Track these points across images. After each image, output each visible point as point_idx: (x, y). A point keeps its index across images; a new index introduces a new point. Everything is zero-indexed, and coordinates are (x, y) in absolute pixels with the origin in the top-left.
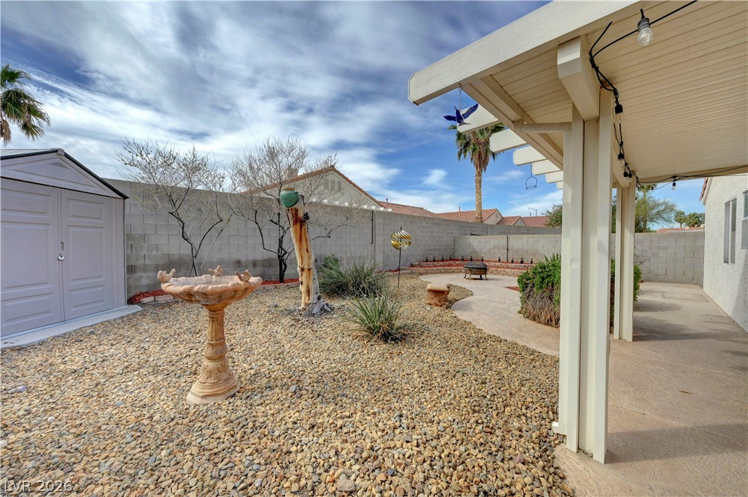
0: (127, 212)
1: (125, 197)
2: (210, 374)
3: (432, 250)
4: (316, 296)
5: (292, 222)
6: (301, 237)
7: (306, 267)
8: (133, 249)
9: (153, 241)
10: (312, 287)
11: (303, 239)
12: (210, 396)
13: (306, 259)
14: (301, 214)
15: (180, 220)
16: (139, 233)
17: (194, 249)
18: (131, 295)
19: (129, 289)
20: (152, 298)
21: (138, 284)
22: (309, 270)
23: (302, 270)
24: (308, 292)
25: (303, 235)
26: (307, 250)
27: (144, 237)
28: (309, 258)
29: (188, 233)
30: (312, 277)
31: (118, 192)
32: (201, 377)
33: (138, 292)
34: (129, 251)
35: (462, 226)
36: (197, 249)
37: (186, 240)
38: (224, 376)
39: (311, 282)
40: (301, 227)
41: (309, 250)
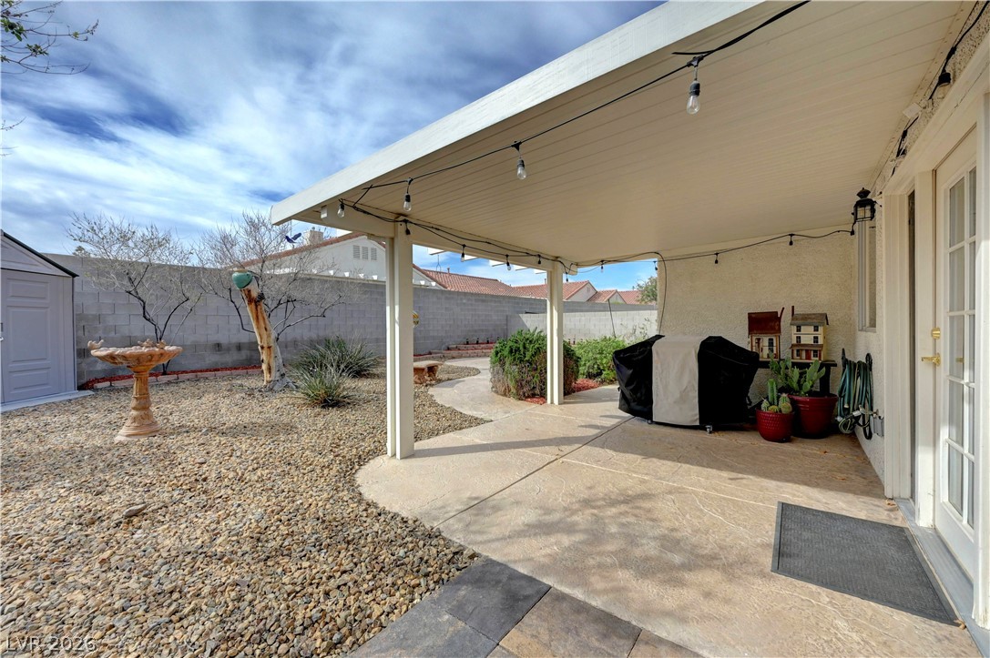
0: (76, 290)
1: (74, 275)
2: (135, 419)
3: (476, 331)
4: (278, 374)
5: (247, 302)
6: (257, 317)
7: (265, 345)
8: (86, 330)
9: (111, 321)
10: (273, 365)
11: (260, 317)
12: (133, 435)
13: (265, 337)
14: (255, 294)
15: (140, 299)
16: (94, 313)
17: (158, 331)
18: (84, 381)
19: (79, 375)
20: (108, 384)
21: (91, 369)
22: (269, 347)
23: (262, 348)
24: (269, 369)
25: (259, 314)
26: (266, 329)
27: (99, 318)
28: (269, 336)
29: (151, 313)
30: (273, 355)
31: (65, 270)
32: (128, 423)
33: (92, 378)
34: (81, 333)
35: (518, 303)
36: (162, 330)
37: (149, 320)
38: (147, 422)
39: (272, 360)
40: (256, 306)
41: (268, 328)
